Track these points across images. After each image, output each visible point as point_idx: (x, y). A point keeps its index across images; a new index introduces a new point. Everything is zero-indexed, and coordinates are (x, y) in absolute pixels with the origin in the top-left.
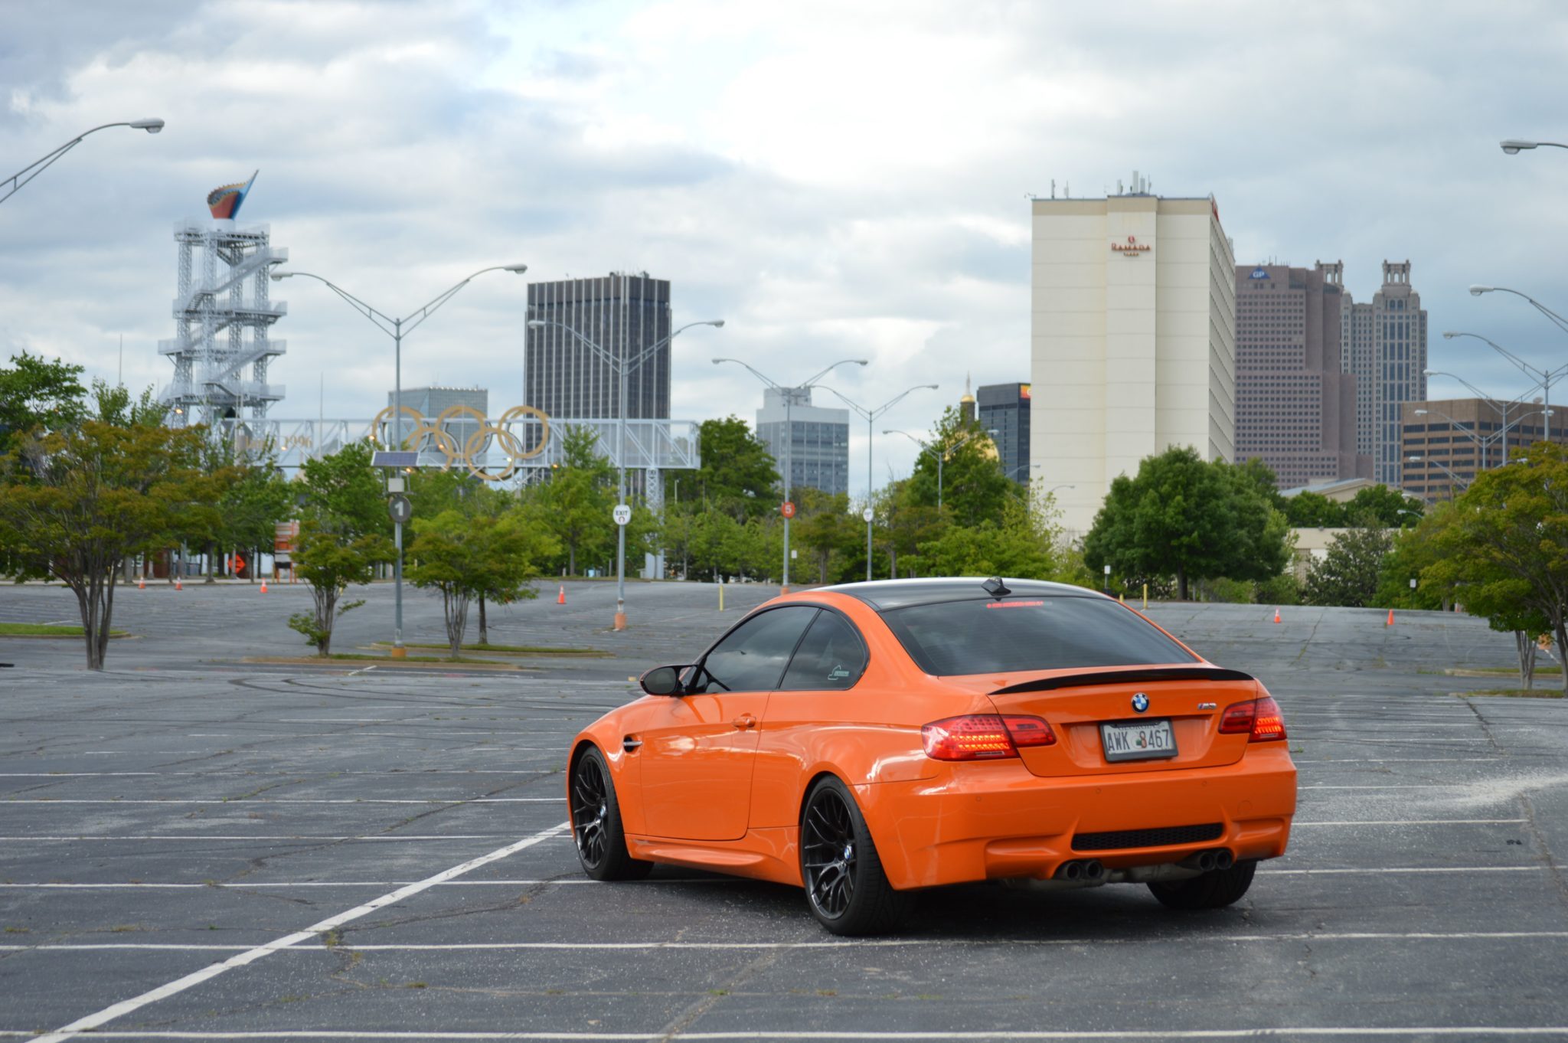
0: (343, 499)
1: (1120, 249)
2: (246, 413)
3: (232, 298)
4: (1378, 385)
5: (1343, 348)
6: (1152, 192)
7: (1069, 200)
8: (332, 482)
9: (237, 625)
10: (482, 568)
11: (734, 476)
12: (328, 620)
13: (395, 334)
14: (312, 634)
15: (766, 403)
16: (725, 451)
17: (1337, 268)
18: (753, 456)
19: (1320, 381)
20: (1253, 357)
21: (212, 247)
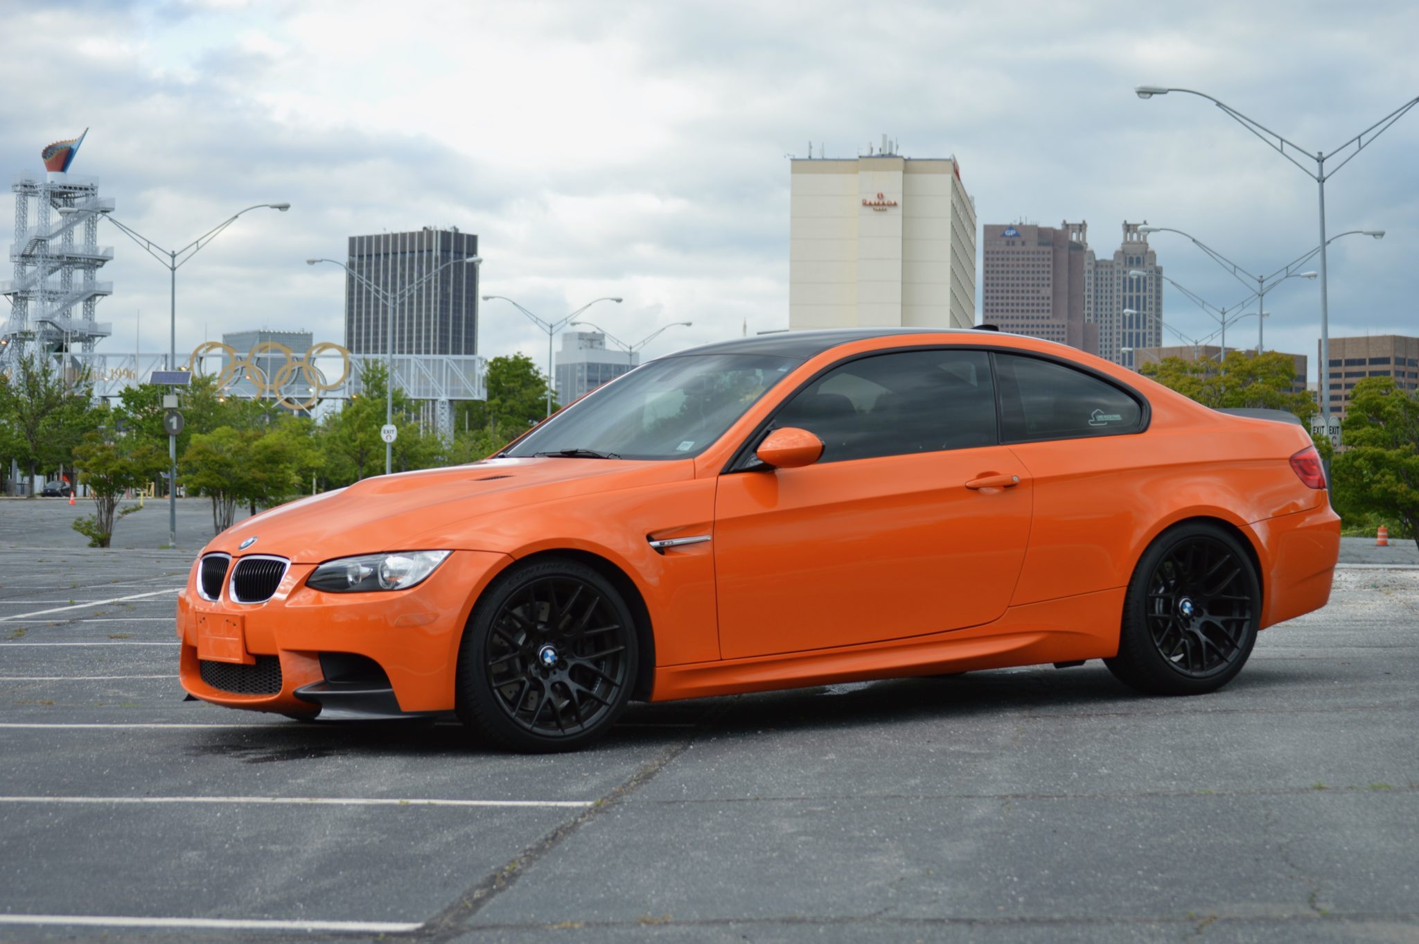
0: (156, 424)
1: (870, 204)
2: (76, 348)
3: (63, 245)
4: (1118, 333)
5: (1087, 300)
6: (898, 154)
7: (824, 159)
8: (146, 408)
9: (37, 531)
10: (248, 476)
11: (520, 408)
12: (109, 522)
13: (170, 265)
14: (94, 536)
15: (564, 346)
16: (512, 385)
17: (1082, 227)
18: (537, 389)
19: (1065, 330)
20: (1005, 308)
21: (45, 197)
